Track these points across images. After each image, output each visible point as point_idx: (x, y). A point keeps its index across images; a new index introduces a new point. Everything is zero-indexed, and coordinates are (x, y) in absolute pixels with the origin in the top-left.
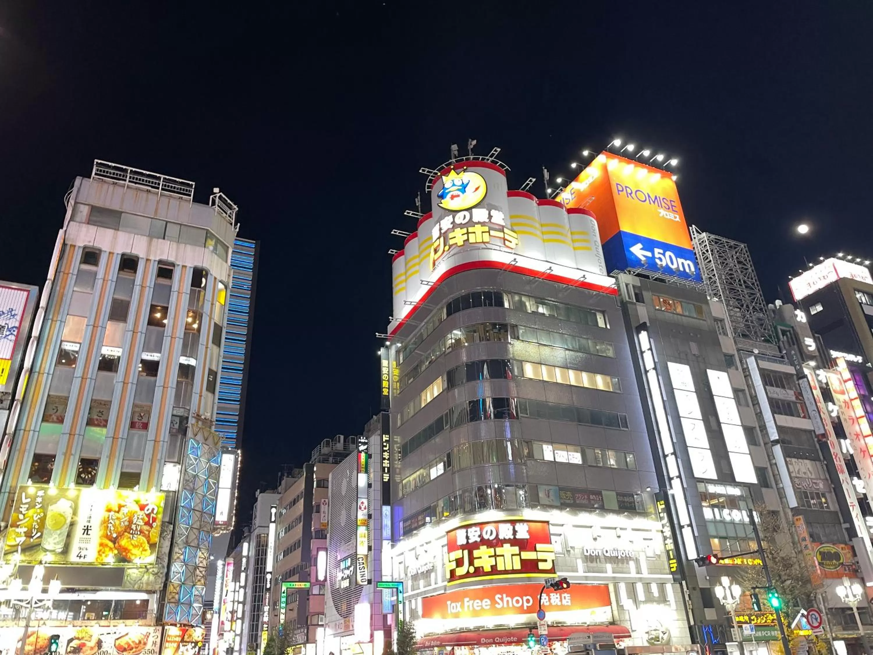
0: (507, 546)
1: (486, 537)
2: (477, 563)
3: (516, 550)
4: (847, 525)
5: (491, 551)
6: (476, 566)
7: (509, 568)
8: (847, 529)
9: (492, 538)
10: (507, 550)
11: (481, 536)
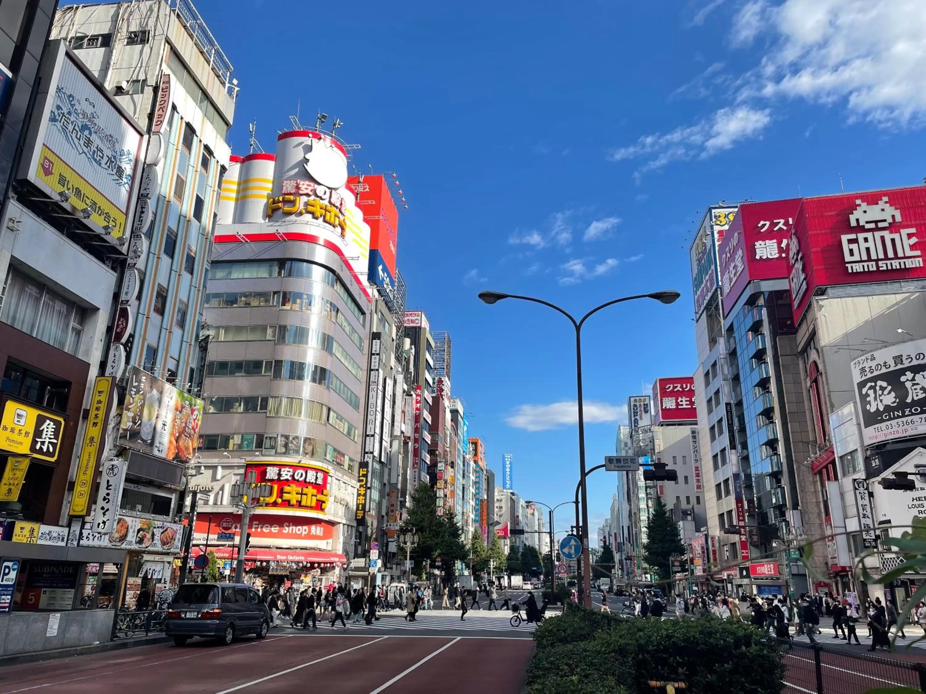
0: (310, 487)
1: (296, 478)
2: (286, 496)
3: (315, 491)
4: (402, 499)
5: (299, 490)
6: (284, 498)
7: (309, 504)
8: (401, 502)
9: (300, 479)
10: (310, 491)
11: (293, 476)
